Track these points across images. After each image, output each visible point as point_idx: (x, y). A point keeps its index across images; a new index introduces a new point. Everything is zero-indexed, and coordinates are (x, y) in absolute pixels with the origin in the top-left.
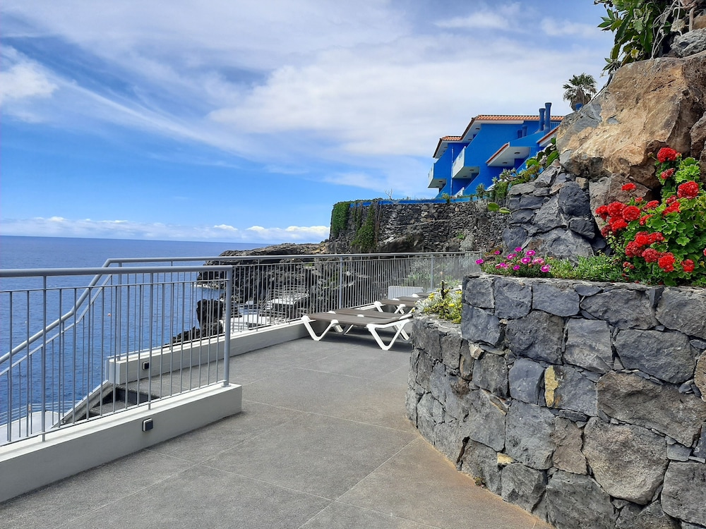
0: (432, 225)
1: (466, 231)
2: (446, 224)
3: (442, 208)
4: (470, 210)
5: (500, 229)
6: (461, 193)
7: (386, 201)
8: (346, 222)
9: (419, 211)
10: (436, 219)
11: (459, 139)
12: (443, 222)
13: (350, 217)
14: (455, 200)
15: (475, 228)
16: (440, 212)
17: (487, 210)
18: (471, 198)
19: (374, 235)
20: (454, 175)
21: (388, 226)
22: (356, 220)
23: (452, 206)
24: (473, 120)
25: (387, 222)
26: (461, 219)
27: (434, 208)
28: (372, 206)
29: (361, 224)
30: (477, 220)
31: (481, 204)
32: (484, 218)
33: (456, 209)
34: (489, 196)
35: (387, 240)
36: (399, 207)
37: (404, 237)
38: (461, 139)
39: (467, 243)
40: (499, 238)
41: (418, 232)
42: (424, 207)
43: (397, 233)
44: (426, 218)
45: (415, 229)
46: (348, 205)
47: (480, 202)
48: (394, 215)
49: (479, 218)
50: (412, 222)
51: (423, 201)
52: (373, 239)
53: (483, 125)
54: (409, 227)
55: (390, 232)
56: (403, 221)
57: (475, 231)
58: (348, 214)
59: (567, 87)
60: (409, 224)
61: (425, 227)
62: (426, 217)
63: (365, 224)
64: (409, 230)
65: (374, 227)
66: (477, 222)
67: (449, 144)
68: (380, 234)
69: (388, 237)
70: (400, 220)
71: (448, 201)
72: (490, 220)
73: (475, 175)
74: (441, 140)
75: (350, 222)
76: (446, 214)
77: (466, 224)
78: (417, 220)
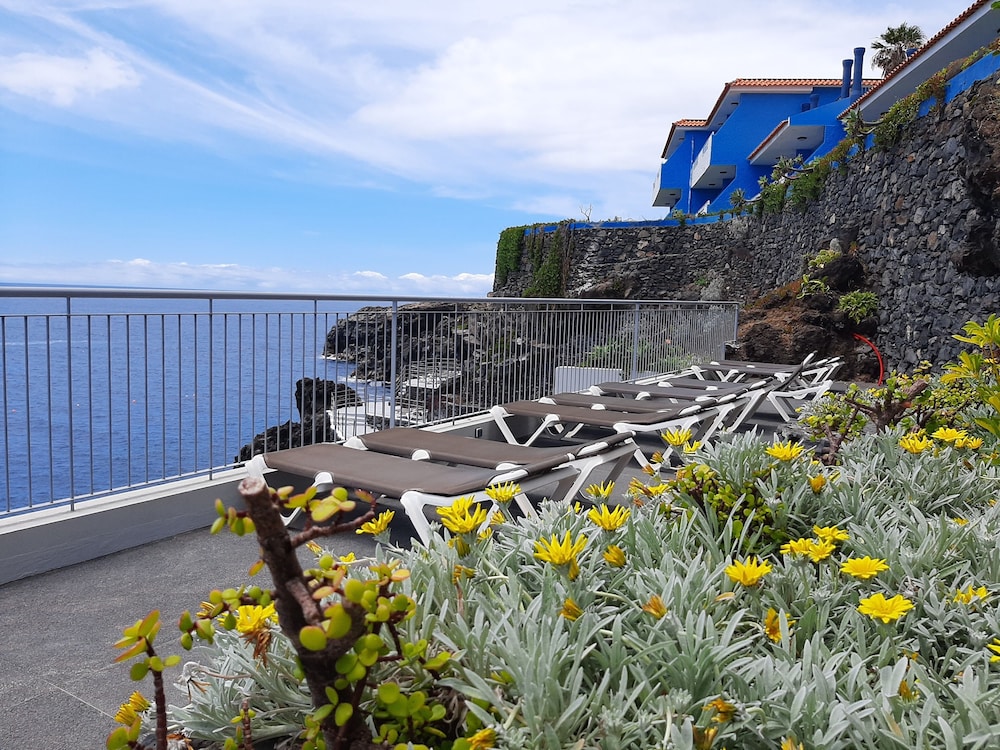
0: (654, 263)
1: (712, 272)
2: (678, 262)
3: (670, 234)
4: (718, 236)
5: (770, 267)
6: (704, 209)
7: (581, 224)
8: (518, 259)
9: (635, 240)
10: (661, 254)
11: (703, 123)
12: (674, 258)
13: (525, 251)
14: (694, 221)
15: (727, 266)
16: (670, 242)
17: (747, 236)
18: (722, 217)
19: (560, 280)
20: (693, 184)
21: (582, 265)
22: (533, 256)
23: (688, 231)
24: (728, 86)
25: (582, 258)
26: (704, 253)
27: (660, 234)
28: (558, 232)
29: (541, 262)
30: (731, 253)
31: (737, 224)
32: (741, 250)
33: (696, 236)
34: (751, 211)
35: (582, 288)
36: (602, 234)
37: (608, 283)
38: (707, 124)
39: (711, 292)
40: (767, 282)
41: (632, 274)
42: (643, 233)
43: (597, 277)
44: (646, 251)
45: (627, 269)
46: (522, 231)
47: (736, 221)
48: (593, 247)
49: (734, 249)
50: (622, 257)
51: (640, 223)
52: (559, 287)
53: (744, 95)
54: (617, 266)
55: (586, 274)
56: (608, 257)
57: (726, 272)
58: (521, 246)
59: (878, 46)
60: (619, 261)
61: (643, 267)
62: (646, 249)
63: (546, 263)
64: (618, 271)
65: (561, 268)
66: (730, 257)
67: (687, 132)
68: (570, 279)
69: (583, 284)
70: (602, 255)
71: (683, 222)
72: (752, 253)
73: (727, 181)
74: (674, 126)
75: (524, 260)
76: (678, 245)
77: (712, 261)
78: (631, 254)
